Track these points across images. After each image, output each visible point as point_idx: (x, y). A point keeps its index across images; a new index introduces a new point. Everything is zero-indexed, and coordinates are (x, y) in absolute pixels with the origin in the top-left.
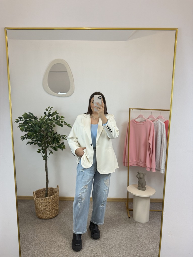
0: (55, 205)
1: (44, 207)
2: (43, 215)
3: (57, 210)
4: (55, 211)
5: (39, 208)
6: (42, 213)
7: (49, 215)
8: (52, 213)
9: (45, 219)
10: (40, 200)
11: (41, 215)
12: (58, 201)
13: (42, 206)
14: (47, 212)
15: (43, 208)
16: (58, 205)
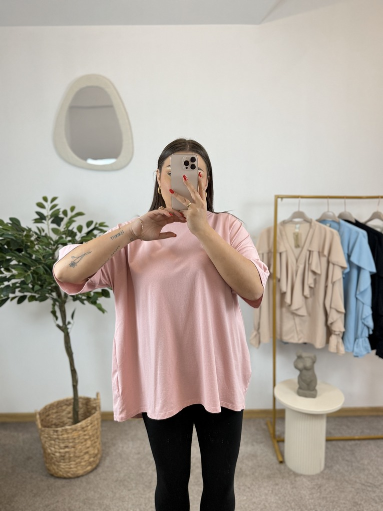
0: (89, 443)
1: (62, 451)
2: (60, 469)
3: (96, 455)
4: (90, 458)
5: (49, 451)
6: (57, 463)
7: (75, 469)
8: (83, 464)
9: (65, 478)
10: (51, 433)
11: (55, 467)
12: (97, 433)
13: (56, 447)
14: (69, 462)
15: (60, 453)
16: (97, 444)
